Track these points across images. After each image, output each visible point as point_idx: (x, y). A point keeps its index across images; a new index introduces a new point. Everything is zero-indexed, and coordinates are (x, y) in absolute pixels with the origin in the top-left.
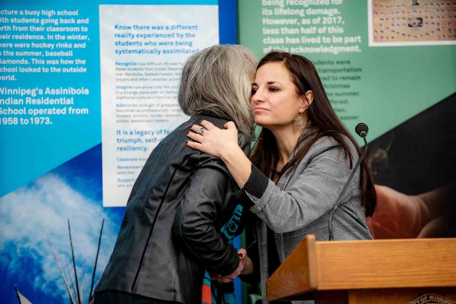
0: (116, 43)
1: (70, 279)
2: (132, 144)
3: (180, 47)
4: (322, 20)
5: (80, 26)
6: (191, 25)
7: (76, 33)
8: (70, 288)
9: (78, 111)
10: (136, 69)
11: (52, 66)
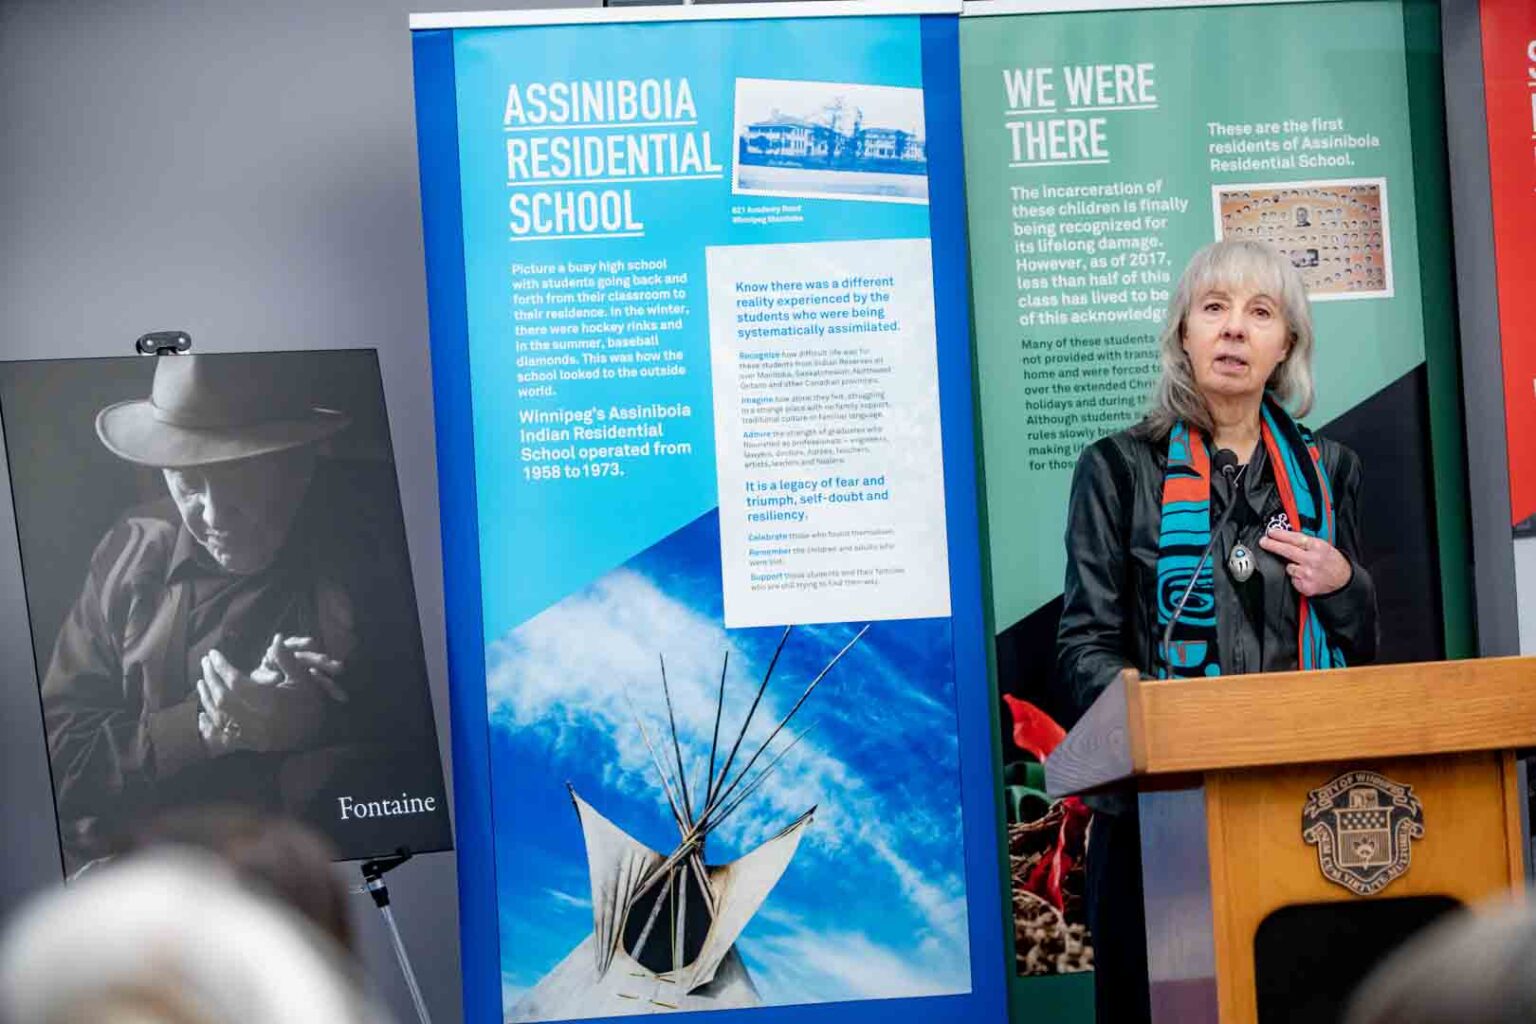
0: (739, 317)
1: (669, 768)
2: (776, 509)
3: (860, 320)
4: (1128, 260)
5: (671, 287)
6: (882, 277)
7: (664, 302)
8: (669, 782)
9: (672, 449)
10: (778, 365)
11: (619, 364)
